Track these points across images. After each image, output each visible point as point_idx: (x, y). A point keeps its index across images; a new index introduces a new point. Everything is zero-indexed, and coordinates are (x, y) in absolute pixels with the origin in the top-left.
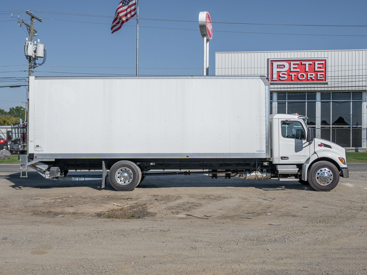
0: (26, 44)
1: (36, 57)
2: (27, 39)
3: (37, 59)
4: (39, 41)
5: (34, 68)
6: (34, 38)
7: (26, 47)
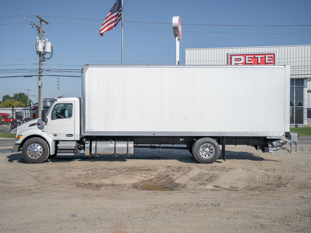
0: (37, 42)
1: (45, 53)
2: (37, 38)
3: (45, 54)
4: (47, 39)
5: (43, 61)
6: (43, 37)
7: (37, 44)
